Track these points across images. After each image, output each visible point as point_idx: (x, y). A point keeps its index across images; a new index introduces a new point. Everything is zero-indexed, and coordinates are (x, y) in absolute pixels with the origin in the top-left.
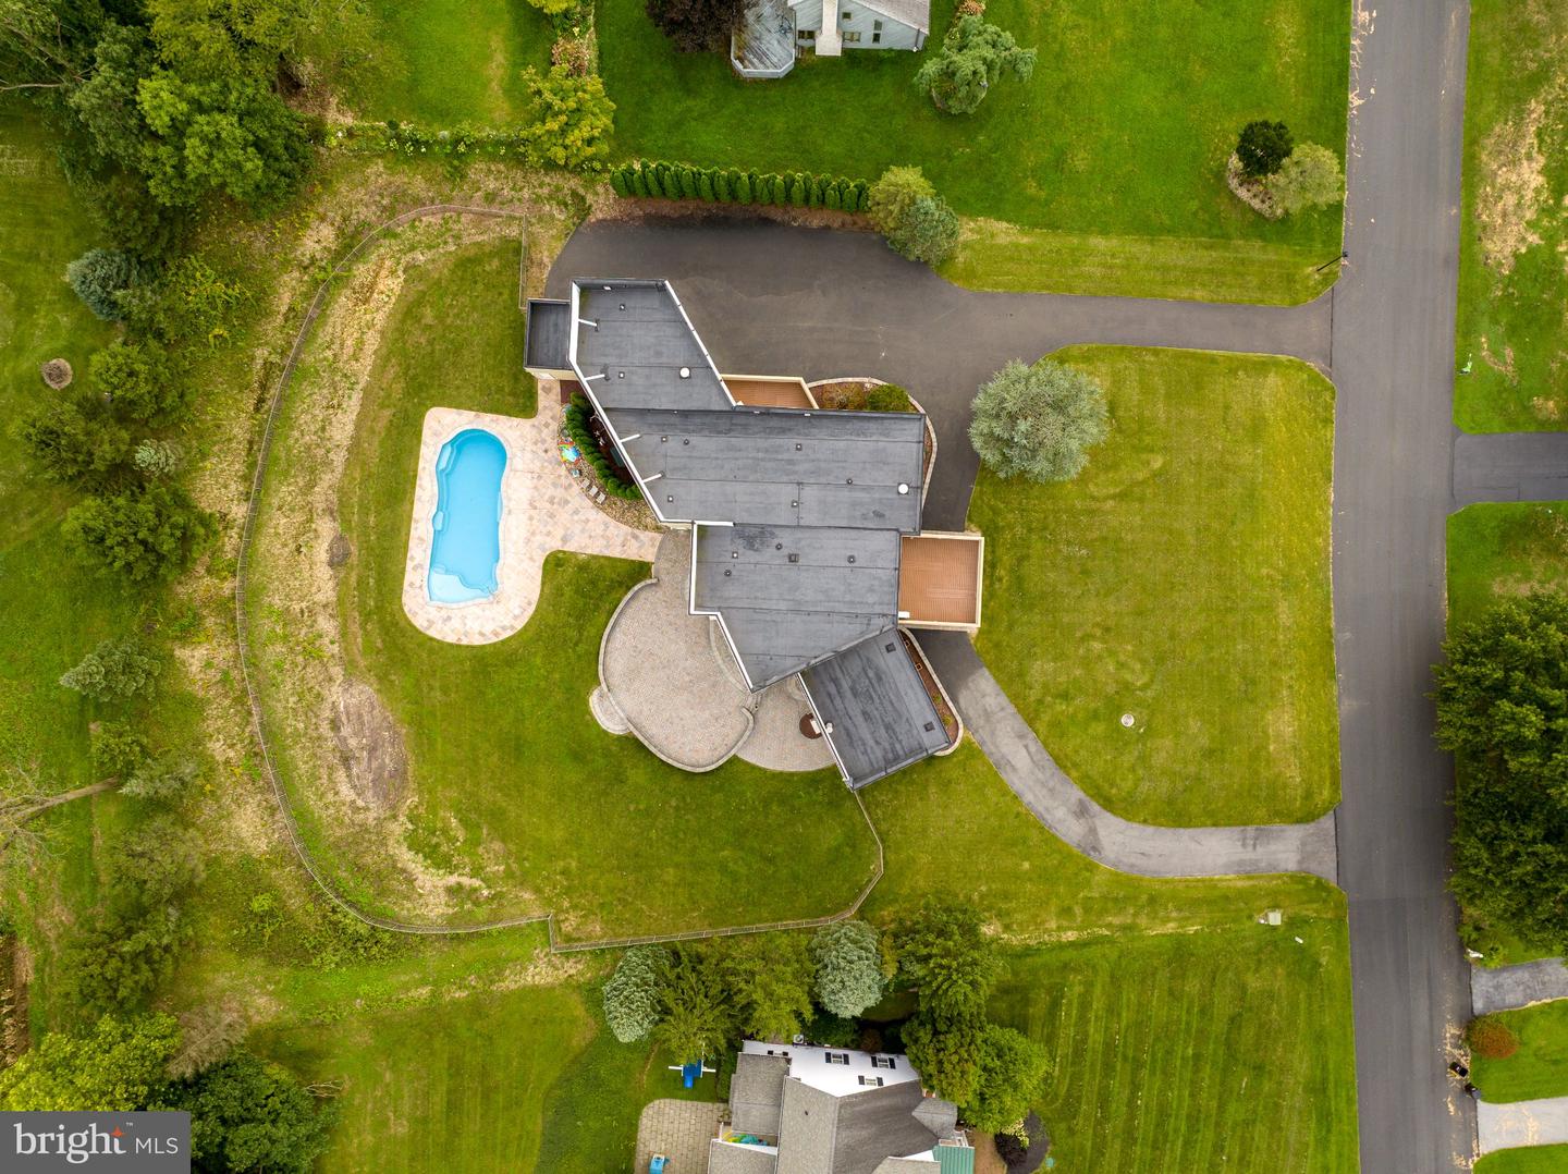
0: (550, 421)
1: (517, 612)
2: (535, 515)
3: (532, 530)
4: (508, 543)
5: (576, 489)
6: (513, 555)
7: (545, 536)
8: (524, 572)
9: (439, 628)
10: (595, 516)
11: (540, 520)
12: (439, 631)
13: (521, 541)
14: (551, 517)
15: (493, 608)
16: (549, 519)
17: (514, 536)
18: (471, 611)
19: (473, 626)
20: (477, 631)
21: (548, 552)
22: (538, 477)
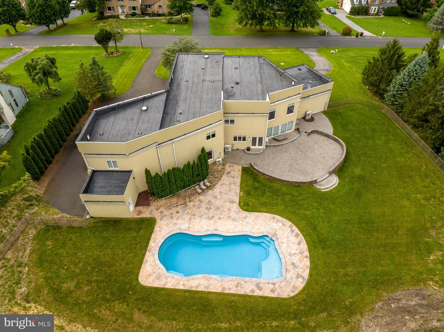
0: (159, 211)
1: (280, 225)
2: (218, 217)
3: (228, 218)
4: (237, 230)
5: (201, 197)
6: (244, 227)
7: (231, 211)
8: (254, 221)
9: (301, 270)
10: (218, 189)
11: (221, 214)
12: (303, 270)
13: (235, 223)
14: (219, 209)
15: (281, 237)
16: (220, 210)
17: (232, 227)
18: (285, 250)
19: (295, 248)
20: (298, 246)
21: (241, 210)
22: (194, 216)
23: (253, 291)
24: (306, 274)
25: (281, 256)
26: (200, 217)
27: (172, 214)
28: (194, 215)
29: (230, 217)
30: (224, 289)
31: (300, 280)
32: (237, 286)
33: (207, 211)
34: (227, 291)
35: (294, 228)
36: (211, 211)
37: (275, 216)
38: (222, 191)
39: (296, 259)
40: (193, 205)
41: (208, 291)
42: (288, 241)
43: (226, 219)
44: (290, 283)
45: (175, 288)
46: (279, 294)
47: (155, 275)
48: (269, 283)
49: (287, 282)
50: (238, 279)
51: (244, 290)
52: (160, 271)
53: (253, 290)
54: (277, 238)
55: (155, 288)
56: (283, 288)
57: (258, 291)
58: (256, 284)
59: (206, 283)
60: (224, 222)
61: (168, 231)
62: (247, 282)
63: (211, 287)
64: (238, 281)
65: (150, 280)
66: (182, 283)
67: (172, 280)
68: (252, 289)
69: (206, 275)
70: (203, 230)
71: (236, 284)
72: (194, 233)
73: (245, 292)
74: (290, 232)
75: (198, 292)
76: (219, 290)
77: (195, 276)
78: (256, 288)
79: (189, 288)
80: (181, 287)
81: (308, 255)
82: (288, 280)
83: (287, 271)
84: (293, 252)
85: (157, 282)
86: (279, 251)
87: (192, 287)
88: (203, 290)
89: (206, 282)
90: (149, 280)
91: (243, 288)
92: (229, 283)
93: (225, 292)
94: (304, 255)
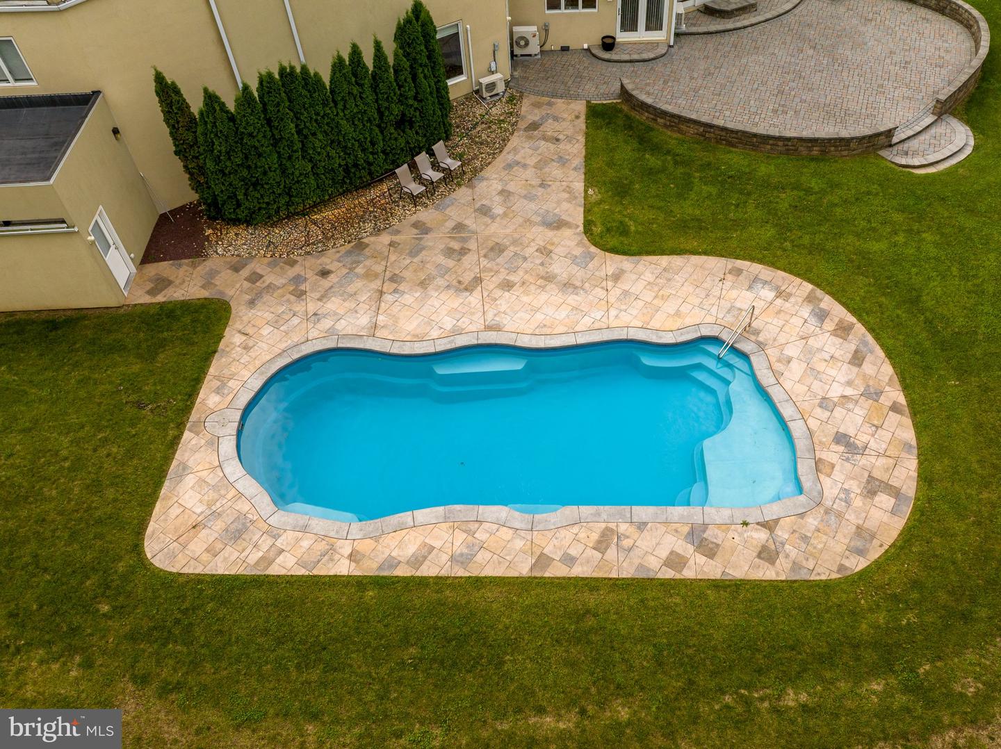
0: (245, 273)
1: (768, 294)
2: (497, 280)
3: (540, 282)
4: (586, 322)
5: (425, 215)
6: (613, 312)
7: (555, 257)
8: (656, 289)
9: (882, 461)
10: (491, 183)
11: (515, 270)
12: (891, 461)
13: (572, 299)
14: (502, 251)
15: (775, 340)
16: (508, 254)
17: (562, 314)
18: (801, 389)
19: (843, 380)
20: (855, 369)
21: (593, 249)
22: (395, 282)
23: (675, 560)
24: (906, 474)
25: (787, 411)
26: (423, 284)
27: (298, 280)
28: (394, 279)
29: (549, 278)
30: (543, 560)
31: (885, 501)
32: (601, 545)
33: (450, 263)
34: (557, 570)
35: (828, 302)
36: (469, 260)
37: (739, 263)
38: (511, 187)
39: (853, 421)
40: (392, 244)
41: (467, 574)
42: (809, 353)
43: (533, 288)
44: (840, 515)
45: (315, 572)
46: (796, 566)
47: (219, 525)
48: (745, 524)
49: (827, 511)
50: (604, 516)
51: (637, 561)
52: (244, 506)
53: (678, 555)
54: (761, 346)
55: (219, 580)
56: (812, 541)
57: (701, 559)
58: (686, 529)
59: (457, 544)
60: (525, 299)
61: (283, 346)
62: (645, 524)
63: (482, 556)
64: (603, 525)
65: (197, 546)
66: (347, 551)
67: (298, 540)
68: (672, 553)
69: (458, 507)
70: (435, 334)
71: (595, 536)
72: (396, 344)
73: (641, 566)
74: (813, 320)
75: (423, 582)
76: (523, 569)
77: (406, 517)
78: (691, 548)
79: (380, 568)
80: (343, 568)
81: (902, 399)
82: (828, 503)
83: (821, 467)
84: (836, 392)
85: (231, 553)
86: (776, 393)
87: (392, 562)
88: (443, 573)
89: (460, 537)
90: (191, 546)
91: (630, 550)
92: (563, 532)
93: (547, 575)
94: (886, 401)
